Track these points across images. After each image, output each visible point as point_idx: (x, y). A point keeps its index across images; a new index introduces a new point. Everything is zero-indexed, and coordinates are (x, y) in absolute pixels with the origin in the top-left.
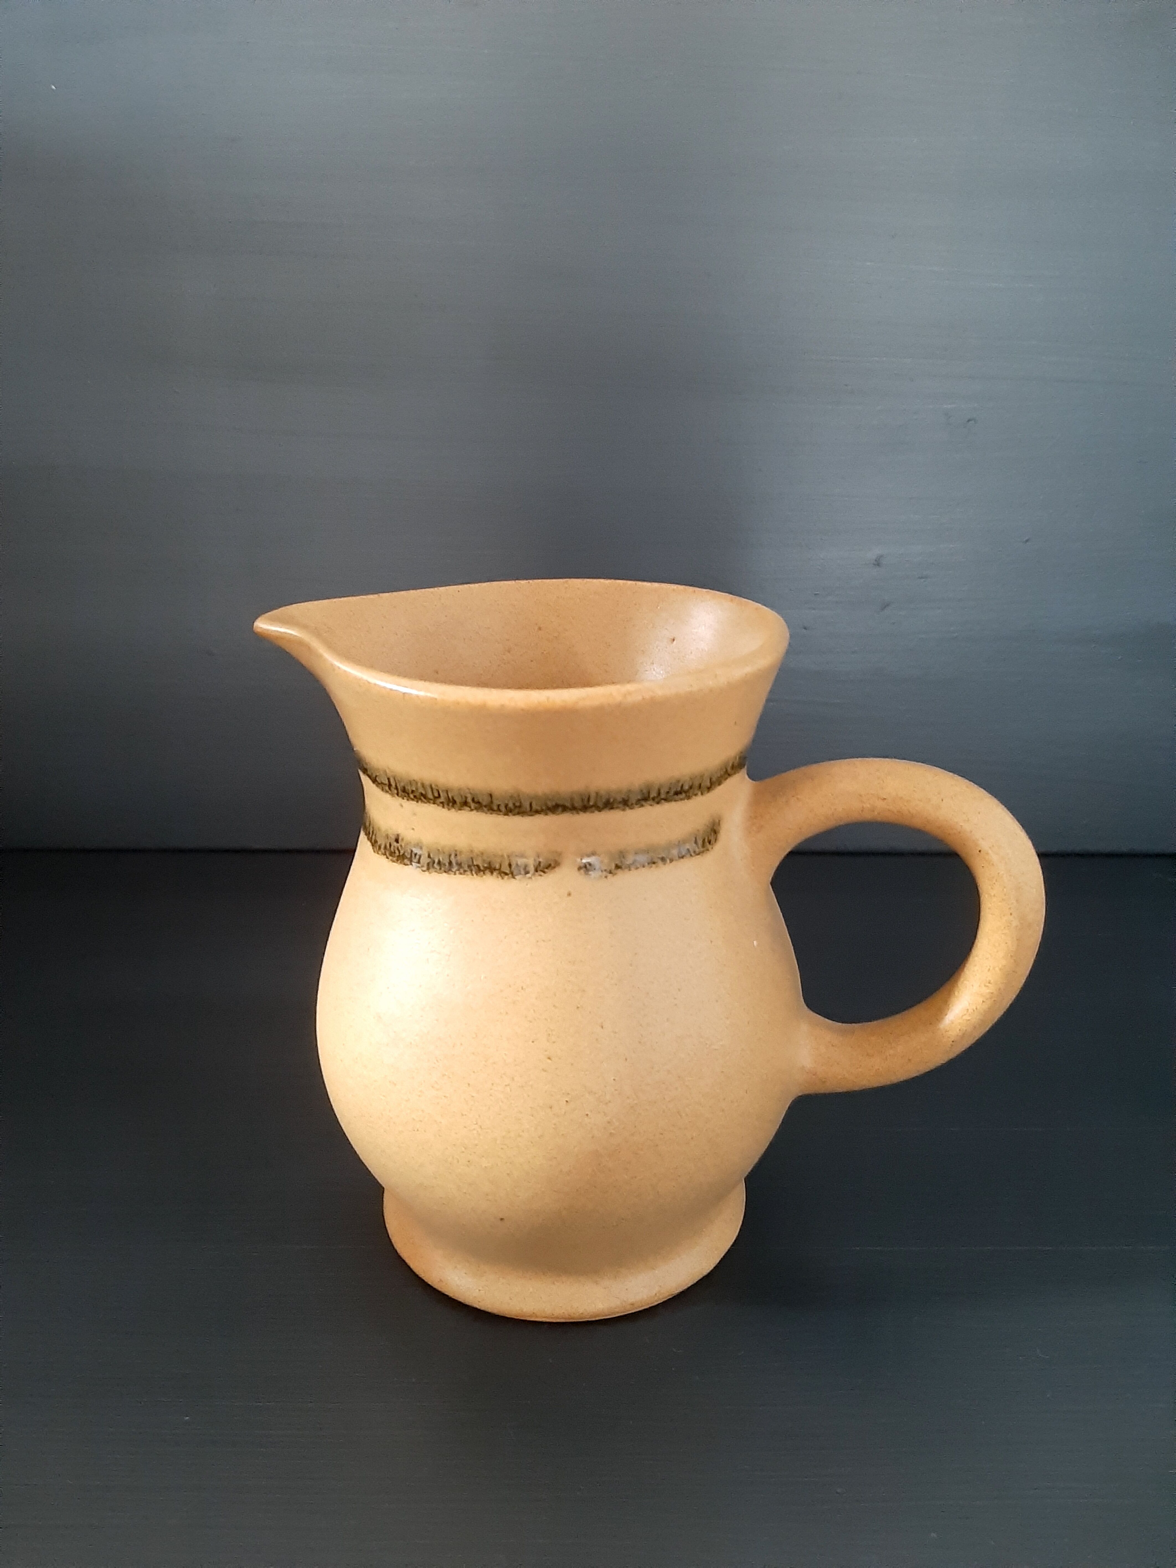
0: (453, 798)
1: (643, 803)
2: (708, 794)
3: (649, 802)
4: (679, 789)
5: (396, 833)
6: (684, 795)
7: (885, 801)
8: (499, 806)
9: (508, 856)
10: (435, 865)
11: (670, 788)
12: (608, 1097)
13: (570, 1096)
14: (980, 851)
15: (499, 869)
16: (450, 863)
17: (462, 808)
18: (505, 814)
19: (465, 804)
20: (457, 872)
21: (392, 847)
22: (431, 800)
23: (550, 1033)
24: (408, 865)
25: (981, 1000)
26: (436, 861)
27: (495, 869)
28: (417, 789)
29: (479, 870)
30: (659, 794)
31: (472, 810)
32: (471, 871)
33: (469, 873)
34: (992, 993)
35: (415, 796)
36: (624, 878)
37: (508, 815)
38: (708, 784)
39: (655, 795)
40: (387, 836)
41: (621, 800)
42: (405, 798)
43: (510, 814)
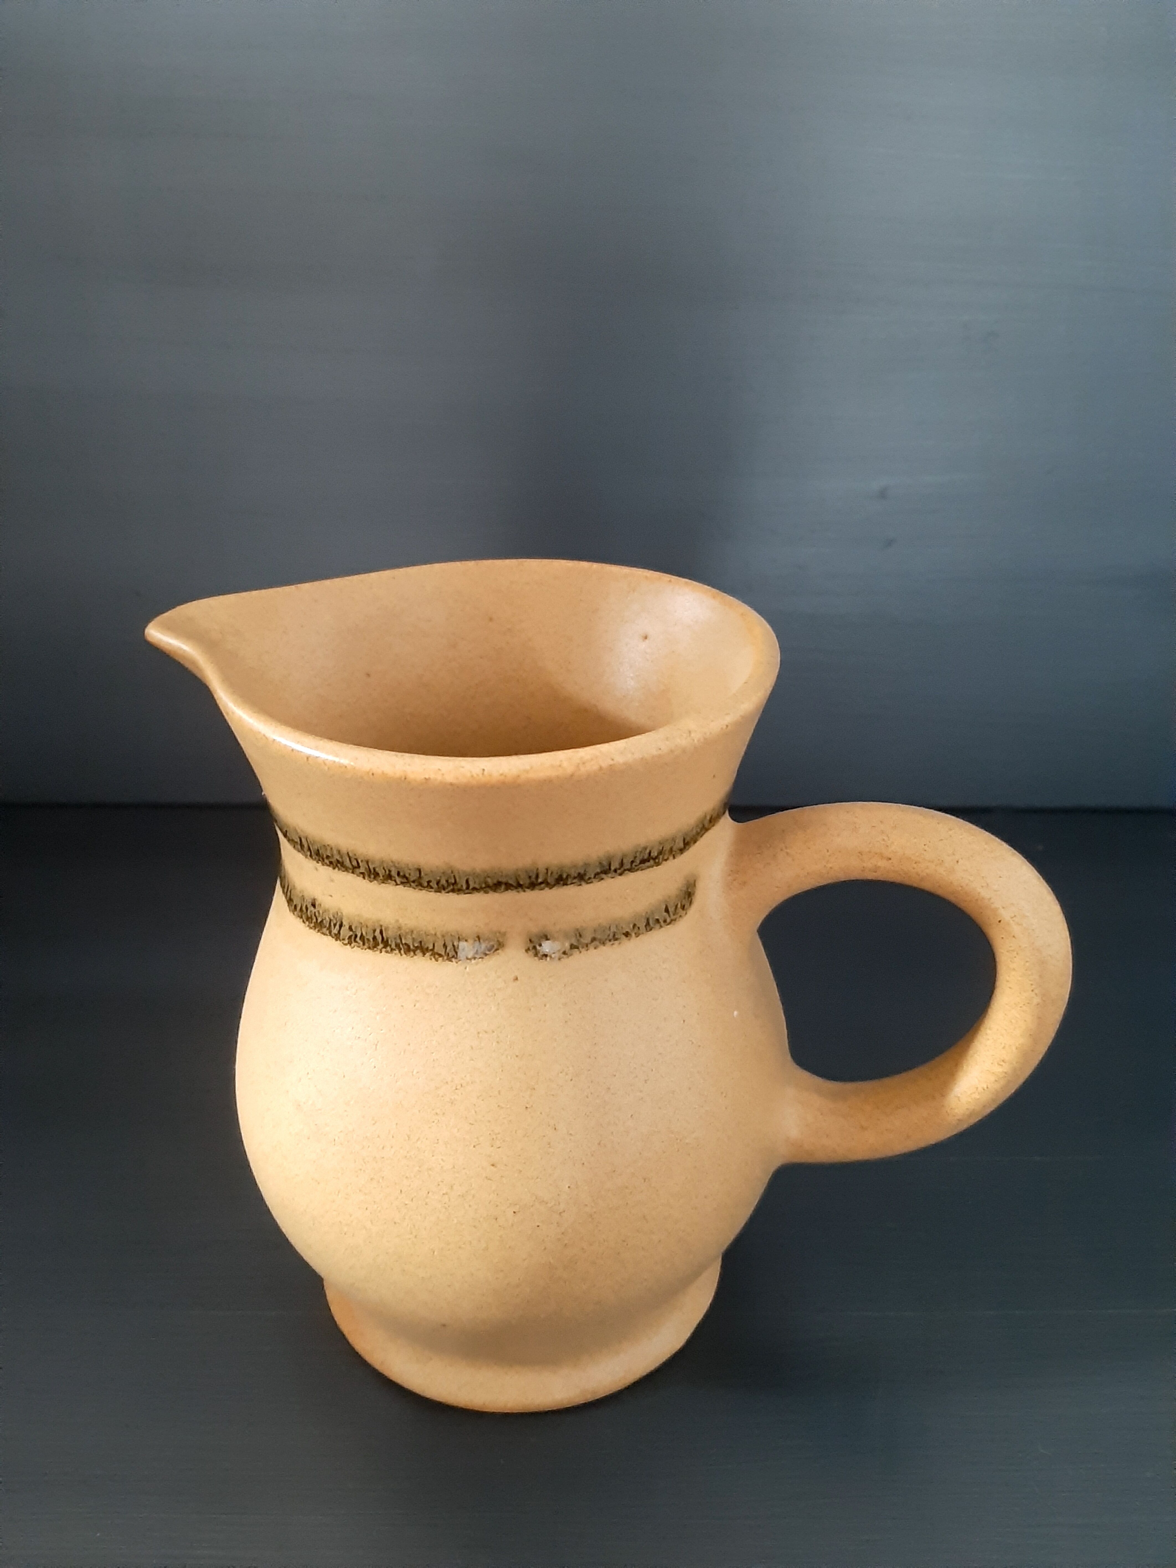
0: (374, 869)
1: (603, 876)
2: (682, 855)
3: (610, 875)
4: (646, 857)
5: (312, 897)
6: (652, 862)
7: (890, 861)
8: (429, 882)
9: (443, 936)
10: (358, 939)
11: (635, 857)
12: (562, 1207)
13: (518, 1206)
14: (1000, 921)
15: (432, 950)
16: (375, 938)
17: (385, 882)
18: (436, 892)
19: (389, 877)
20: (384, 950)
21: (309, 911)
22: (350, 869)
23: (494, 1137)
24: (327, 935)
25: (993, 1078)
26: (359, 935)
27: (427, 949)
28: (333, 855)
29: (408, 950)
30: (622, 864)
31: (397, 884)
32: (400, 950)
33: (397, 951)
34: (1006, 1073)
35: (331, 863)
36: (580, 959)
37: (440, 892)
38: (682, 845)
39: (618, 867)
40: (303, 898)
41: (576, 875)
42: (320, 862)
43: (443, 892)
